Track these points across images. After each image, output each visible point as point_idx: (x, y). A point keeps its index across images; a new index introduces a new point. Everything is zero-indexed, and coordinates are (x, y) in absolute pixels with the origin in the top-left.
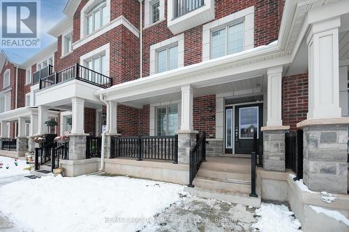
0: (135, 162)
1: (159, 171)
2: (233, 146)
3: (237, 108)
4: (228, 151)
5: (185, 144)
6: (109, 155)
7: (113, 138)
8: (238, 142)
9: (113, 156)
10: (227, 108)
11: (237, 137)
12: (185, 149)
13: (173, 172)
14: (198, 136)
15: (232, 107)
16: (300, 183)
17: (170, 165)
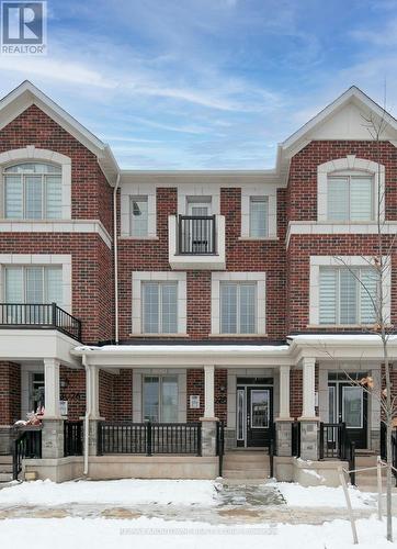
0: (143, 458)
1: (180, 466)
2: (245, 438)
3: (249, 389)
4: (240, 444)
5: (211, 433)
6: (95, 451)
7: (100, 424)
8: (250, 432)
9: (100, 453)
10: (238, 388)
11: (249, 426)
12: (210, 439)
13: (197, 466)
14: (217, 423)
15: (243, 388)
16: (299, 459)
17: (194, 458)
